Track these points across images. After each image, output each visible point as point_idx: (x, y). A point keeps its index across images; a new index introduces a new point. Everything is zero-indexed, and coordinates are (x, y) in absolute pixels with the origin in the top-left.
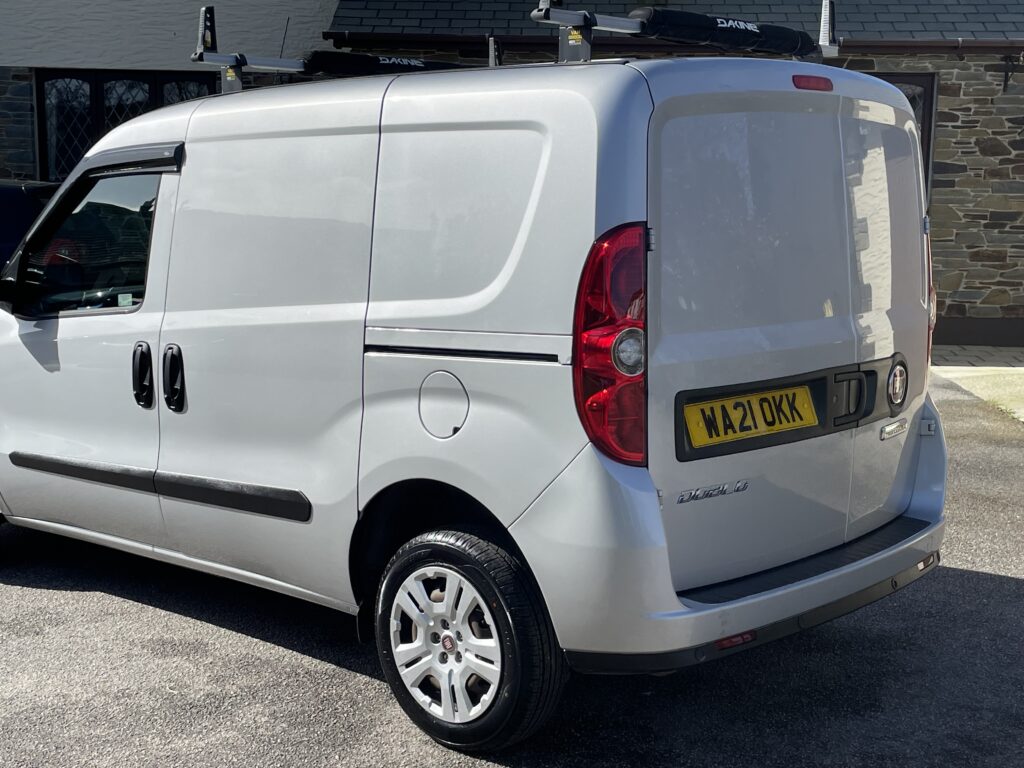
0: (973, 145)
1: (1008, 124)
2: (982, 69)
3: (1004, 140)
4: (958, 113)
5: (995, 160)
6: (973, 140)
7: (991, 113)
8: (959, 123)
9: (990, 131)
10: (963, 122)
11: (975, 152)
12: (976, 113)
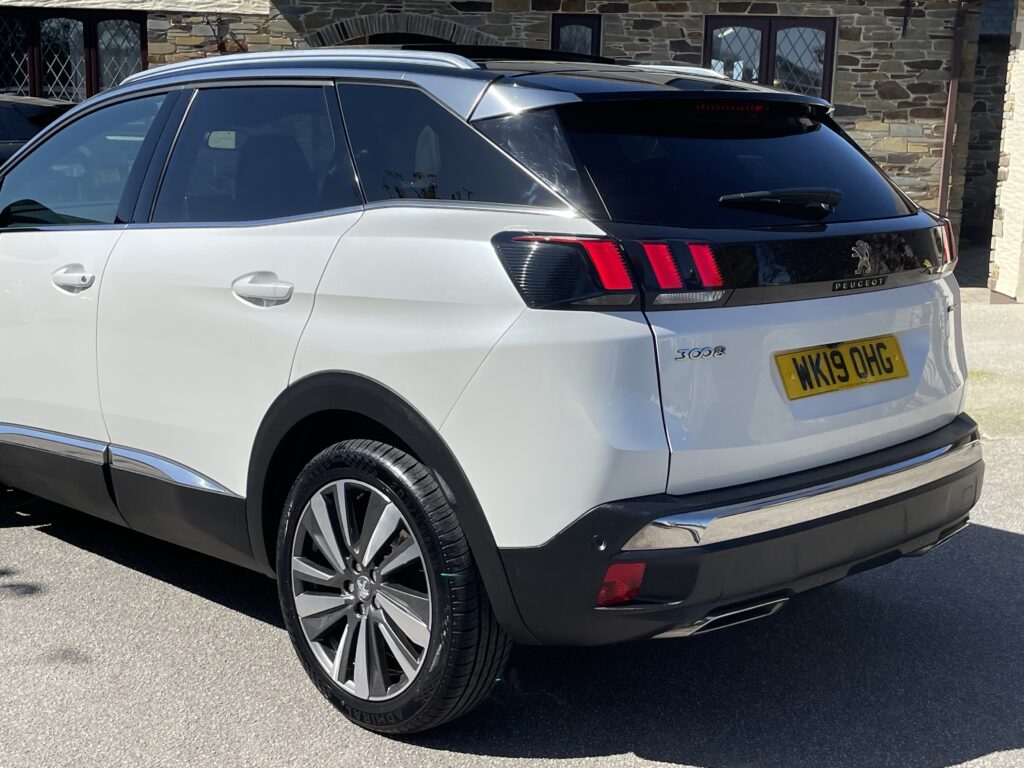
0: (873, 88)
1: (906, 68)
2: (882, 13)
3: (903, 83)
4: (859, 57)
5: (894, 103)
6: (873, 83)
7: (891, 56)
8: (859, 67)
9: (889, 75)
10: (863, 65)
11: (874, 95)
12: (876, 56)
